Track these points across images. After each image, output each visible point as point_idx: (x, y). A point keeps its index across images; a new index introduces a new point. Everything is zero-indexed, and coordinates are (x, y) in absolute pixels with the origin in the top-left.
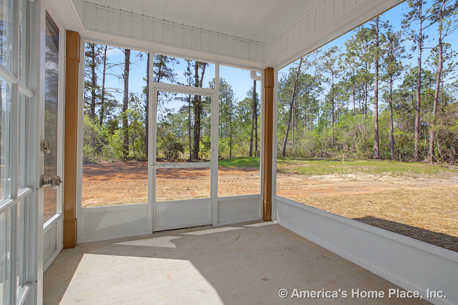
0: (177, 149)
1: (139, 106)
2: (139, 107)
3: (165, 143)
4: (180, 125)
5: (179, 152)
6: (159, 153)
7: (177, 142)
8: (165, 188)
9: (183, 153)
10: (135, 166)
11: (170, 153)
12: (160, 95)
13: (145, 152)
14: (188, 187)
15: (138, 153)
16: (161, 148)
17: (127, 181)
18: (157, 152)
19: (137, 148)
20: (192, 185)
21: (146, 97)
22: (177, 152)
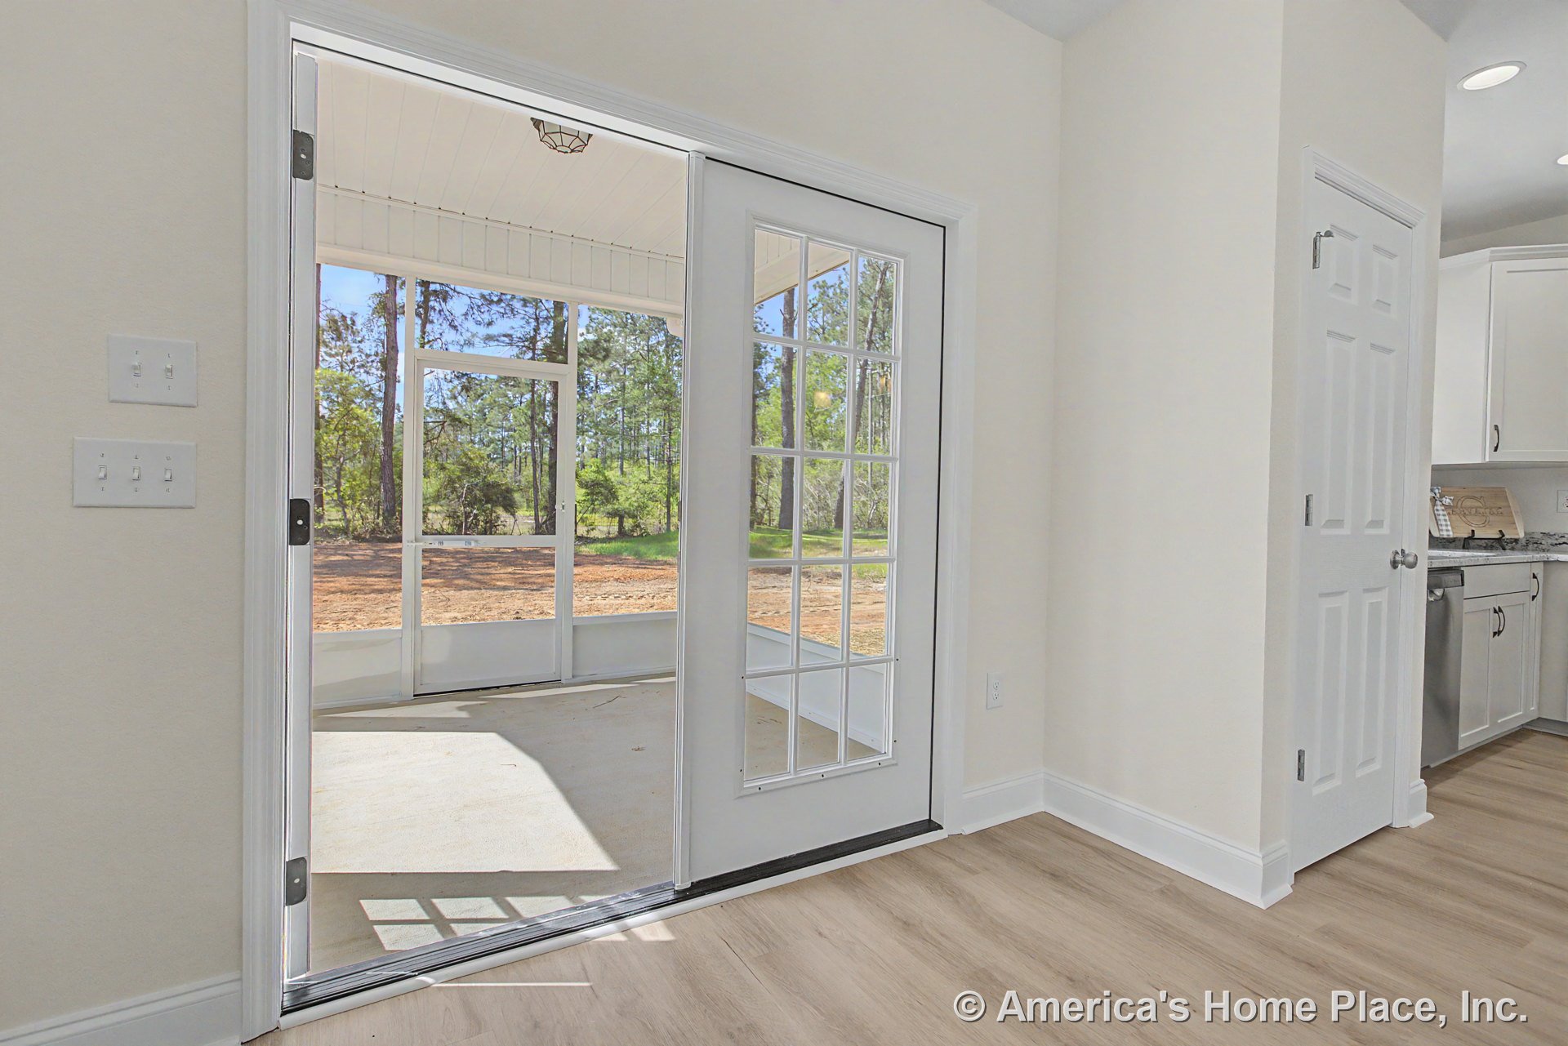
0: (495, 503)
1: (355, 350)
2: (355, 355)
3: (451, 481)
4: (506, 418)
5: (500, 511)
6: (430, 515)
7: (491, 479)
8: (448, 615)
9: (513, 514)
10: (347, 555)
11: (467, 515)
12: (432, 322)
13: (381, 513)
14: (518, 613)
15: (358, 516)
16: (437, 498)
17: (326, 598)
18: (425, 513)
19: (352, 497)
20: (532, 609)
21: (383, 329)
22: (492, 511)
